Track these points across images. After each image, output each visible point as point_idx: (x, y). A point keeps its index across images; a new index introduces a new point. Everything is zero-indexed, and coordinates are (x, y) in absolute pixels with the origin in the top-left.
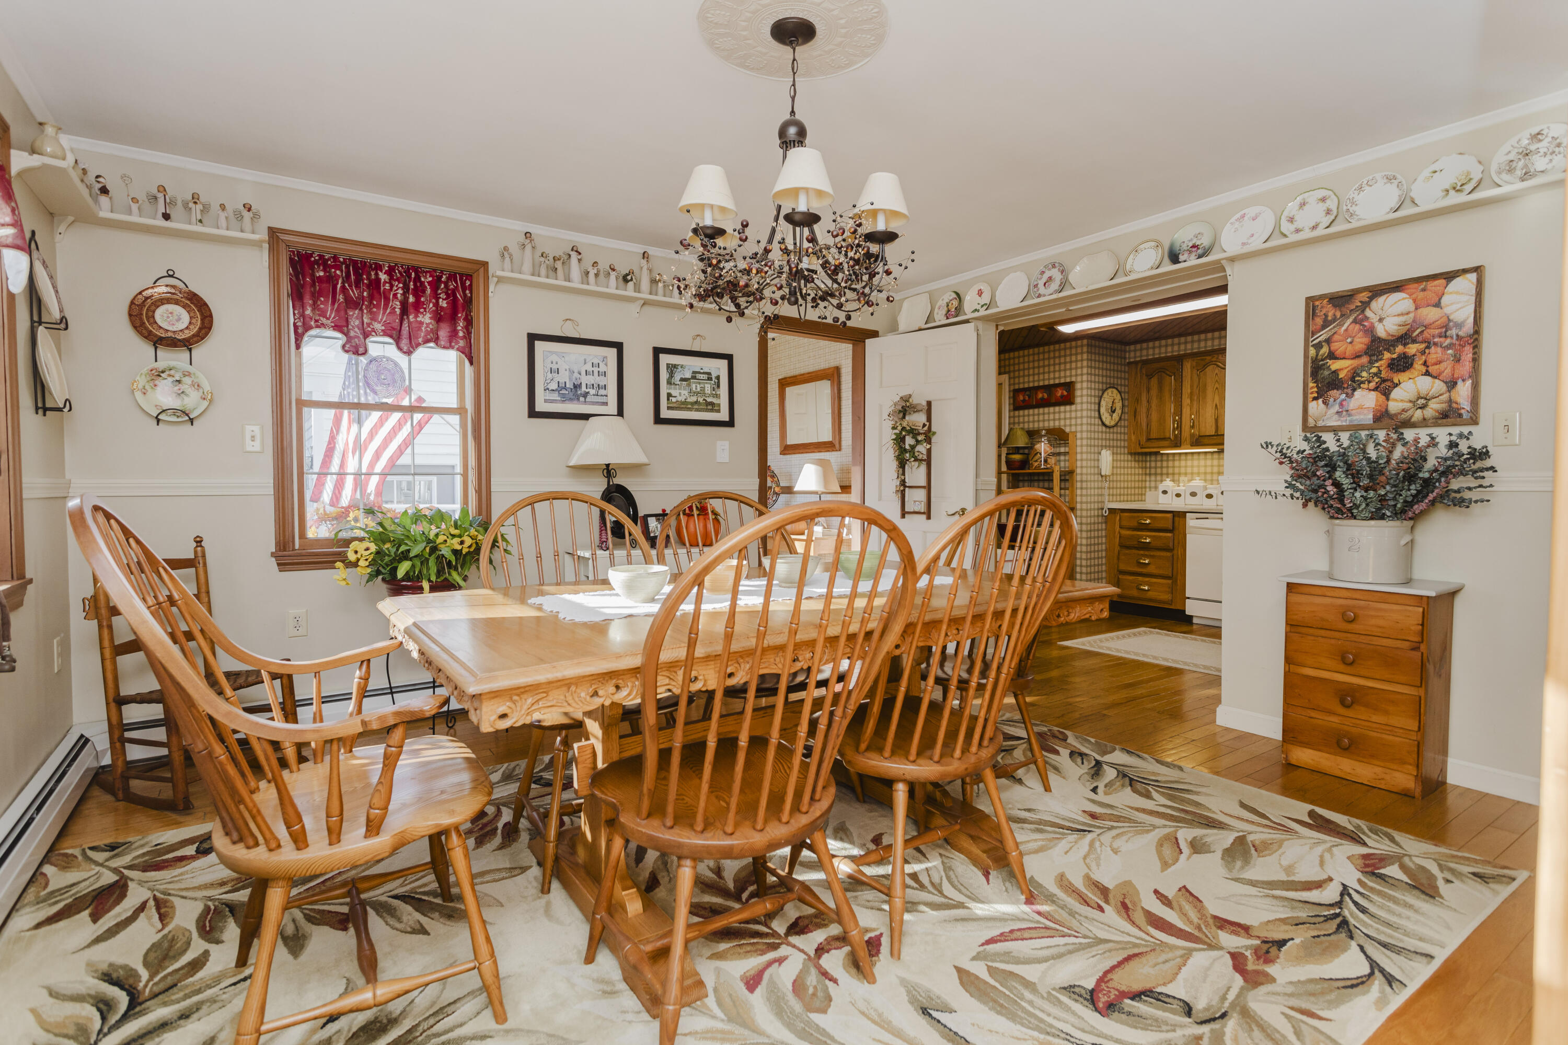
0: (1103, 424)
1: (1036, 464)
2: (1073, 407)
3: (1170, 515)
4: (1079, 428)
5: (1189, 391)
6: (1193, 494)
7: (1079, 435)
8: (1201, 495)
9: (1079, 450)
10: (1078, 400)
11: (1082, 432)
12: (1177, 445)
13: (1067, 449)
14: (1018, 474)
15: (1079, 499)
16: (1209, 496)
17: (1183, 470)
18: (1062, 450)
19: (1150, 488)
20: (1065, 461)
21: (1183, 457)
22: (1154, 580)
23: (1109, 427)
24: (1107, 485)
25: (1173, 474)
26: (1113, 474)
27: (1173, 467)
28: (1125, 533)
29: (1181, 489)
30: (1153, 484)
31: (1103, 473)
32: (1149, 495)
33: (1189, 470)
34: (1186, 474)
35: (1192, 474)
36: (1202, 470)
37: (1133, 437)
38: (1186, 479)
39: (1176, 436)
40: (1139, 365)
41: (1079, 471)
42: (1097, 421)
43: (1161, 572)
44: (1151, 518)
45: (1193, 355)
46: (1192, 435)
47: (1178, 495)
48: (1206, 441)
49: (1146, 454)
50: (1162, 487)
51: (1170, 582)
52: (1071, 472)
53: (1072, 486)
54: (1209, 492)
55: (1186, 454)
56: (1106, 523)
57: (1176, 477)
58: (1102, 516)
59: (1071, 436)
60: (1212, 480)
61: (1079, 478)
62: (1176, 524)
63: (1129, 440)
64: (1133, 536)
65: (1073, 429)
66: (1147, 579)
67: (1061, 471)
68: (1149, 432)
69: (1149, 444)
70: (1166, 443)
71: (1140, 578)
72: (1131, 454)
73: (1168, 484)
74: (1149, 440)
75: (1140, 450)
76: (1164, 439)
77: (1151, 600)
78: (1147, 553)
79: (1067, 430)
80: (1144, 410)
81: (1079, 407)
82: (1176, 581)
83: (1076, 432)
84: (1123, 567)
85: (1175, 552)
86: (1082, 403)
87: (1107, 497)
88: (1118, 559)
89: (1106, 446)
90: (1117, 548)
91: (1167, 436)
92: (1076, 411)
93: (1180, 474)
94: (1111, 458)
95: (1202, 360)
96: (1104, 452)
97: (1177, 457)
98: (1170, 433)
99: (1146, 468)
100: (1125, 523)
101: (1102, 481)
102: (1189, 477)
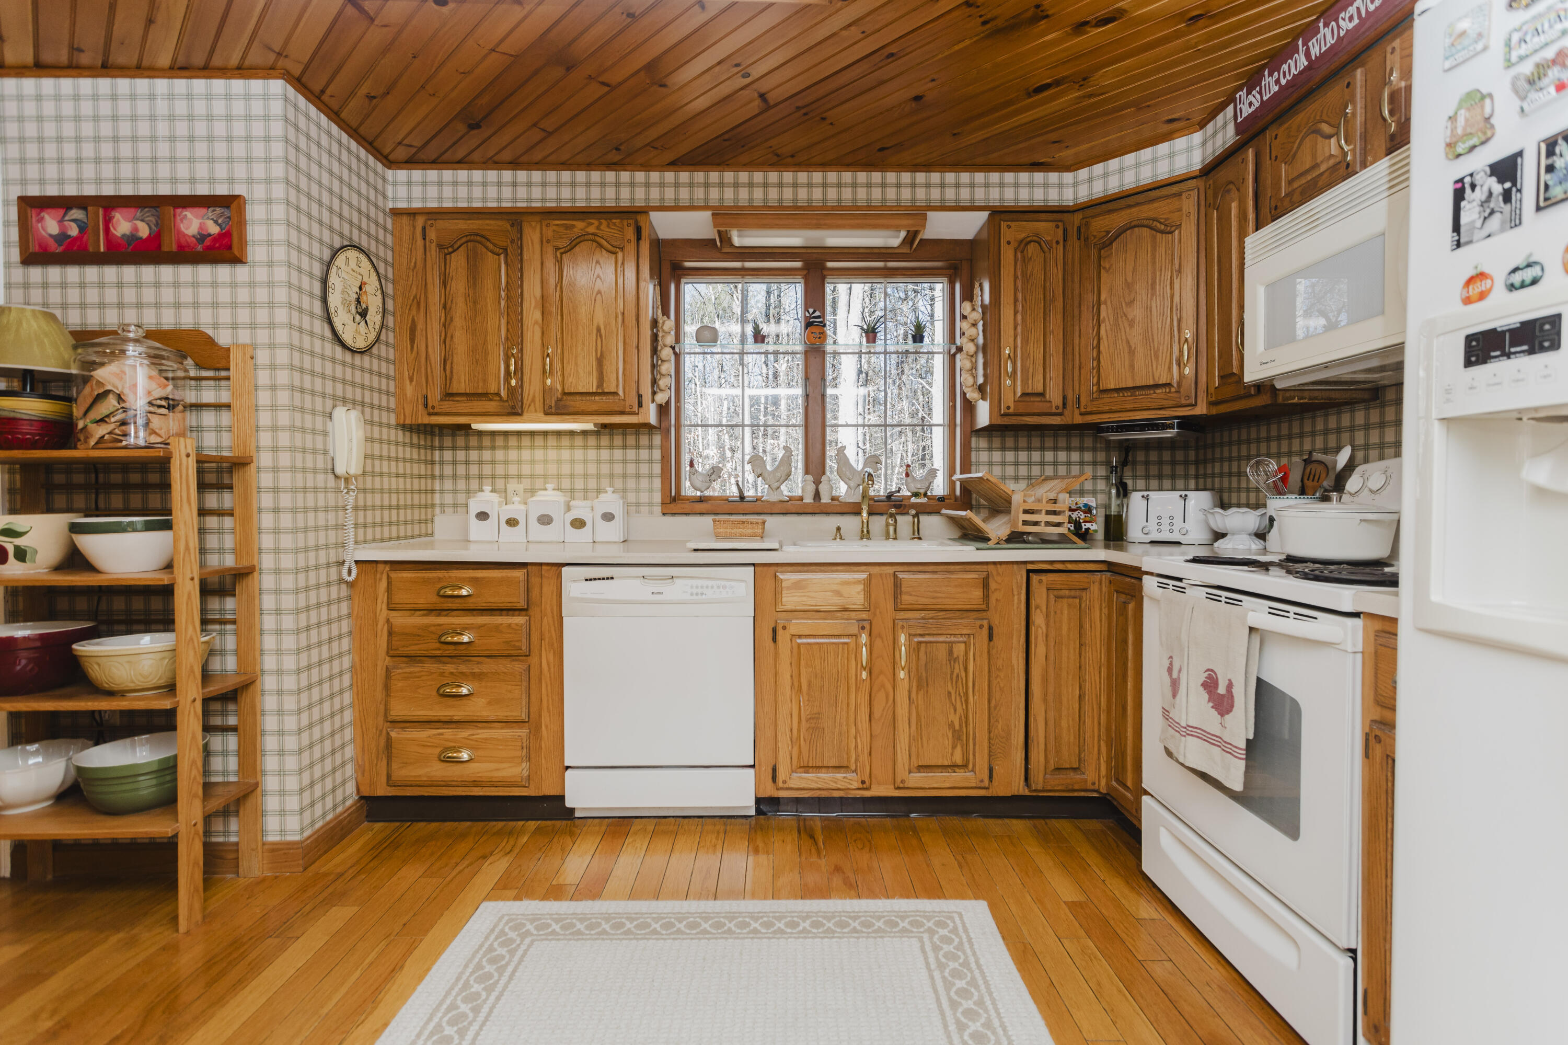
0: (337, 338)
1: (101, 431)
2: (241, 272)
3: (519, 574)
4: (262, 336)
5: (538, 293)
6: (545, 520)
7: (262, 357)
8: (562, 520)
9: (264, 398)
10: (256, 253)
11: (272, 346)
12: (515, 412)
13: (225, 397)
14: (48, 466)
15: (267, 541)
16: (578, 524)
17: (513, 469)
18: (208, 396)
19: (442, 506)
20: (218, 429)
21: (513, 441)
22: (483, 733)
23: (353, 351)
24: (351, 500)
25: (493, 477)
26: (364, 474)
27: (493, 462)
28: (402, 620)
29: (515, 509)
30: (448, 499)
31: (340, 470)
32: (444, 524)
33: (526, 469)
34: (520, 477)
35: (533, 477)
36: (553, 469)
37: (409, 390)
38: (520, 488)
39: (511, 391)
40: (420, 221)
41: (265, 459)
42: (320, 327)
43: (502, 713)
44: (474, 581)
45: (547, 214)
46: (546, 391)
47: (512, 522)
48: (578, 404)
49: (442, 429)
50: (475, 506)
51: (523, 732)
52: (239, 464)
53: (246, 500)
54: (575, 514)
55: (532, 434)
56: (350, 598)
57: (500, 484)
58: (341, 581)
59: (235, 360)
60: (586, 491)
61: (266, 480)
62: (535, 593)
63: (400, 395)
64: (426, 628)
65: (244, 337)
66: (464, 733)
67: (201, 461)
68: (448, 378)
69: (447, 406)
70: (492, 406)
71: (448, 733)
72: (404, 427)
73: (486, 499)
74: (448, 395)
75: (427, 420)
76: (484, 396)
77: (476, 783)
78: (463, 668)
79: (223, 338)
80: (435, 327)
81: (261, 274)
82: (538, 727)
83: (254, 346)
84: (399, 710)
85: (534, 660)
86: (270, 264)
87: (352, 532)
88: (387, 687)
89: (344, 401)
90: (383, 661)
91: (493, 389)
92: (252, 285)
93: (506, 477)
94: (361, 434)
95: (567, 227)
96: (340, 413)
97: (500, 441)
98: (495, 383)
99: (433, 462)
100: (400, 597)
101: (337, 490)
102: (527, 483)
